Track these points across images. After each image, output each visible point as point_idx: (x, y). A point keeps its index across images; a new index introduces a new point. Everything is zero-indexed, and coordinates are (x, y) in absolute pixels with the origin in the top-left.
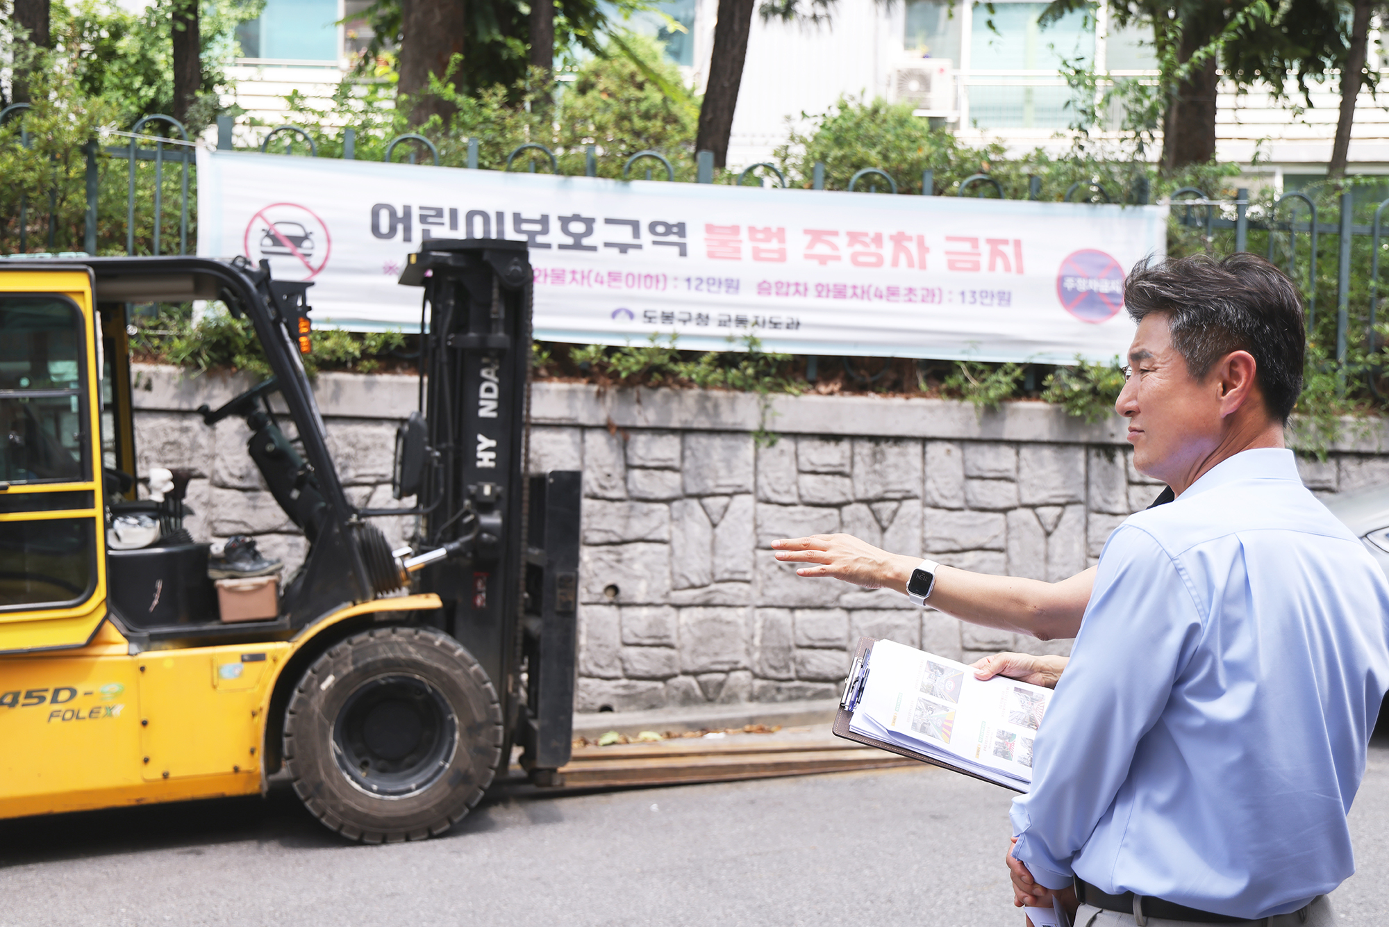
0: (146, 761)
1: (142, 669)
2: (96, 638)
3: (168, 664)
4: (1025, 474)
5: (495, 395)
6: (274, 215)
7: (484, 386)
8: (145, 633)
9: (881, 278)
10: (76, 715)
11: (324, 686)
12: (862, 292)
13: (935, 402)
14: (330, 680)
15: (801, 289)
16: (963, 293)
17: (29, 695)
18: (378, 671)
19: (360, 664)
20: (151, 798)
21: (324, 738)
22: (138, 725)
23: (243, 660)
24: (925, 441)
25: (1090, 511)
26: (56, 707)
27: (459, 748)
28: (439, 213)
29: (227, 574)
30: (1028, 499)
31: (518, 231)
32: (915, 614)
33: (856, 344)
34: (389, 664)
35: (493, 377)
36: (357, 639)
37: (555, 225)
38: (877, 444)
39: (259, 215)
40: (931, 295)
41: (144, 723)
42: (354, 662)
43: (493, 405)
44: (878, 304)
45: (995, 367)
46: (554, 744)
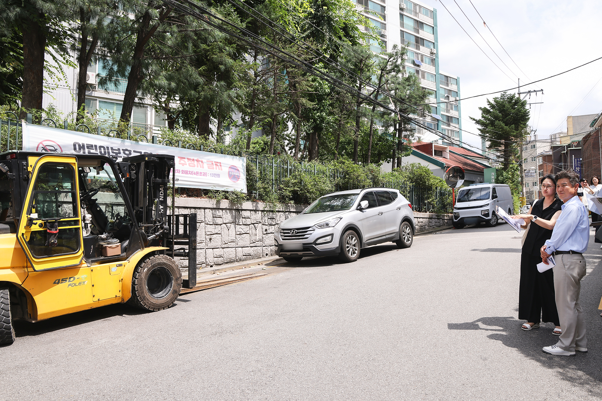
0: (94, 296)
1: (92, 270)
2: (81, 263)
3: (99, 268)
4: (224, 216)
5: (163, 195)
6: (46, 143)
7: (161, 192)
8: (90, 260)
9: (195, 169)
10: (75, 285)
11: (145, 271)
12: (191, 173)
13: (206, 199)
14: (146, 269)
15: (179, 171)
16: (211, 174)
17: (63, 280)
18: (156, 266)
19: (152, 265)
20: (95, 306)
21: (145, 285)
22: (91, 286)
23: (117, 266)
24: (205, 208)
25: (236, 224)
26: (70, 283)
27: (174, 284)
28: (92, 146)
29: (106, 243)
30: (225, 222)
31: (113, 152)
32: (204, 249)
33: (190, 185)
34: (159, 264)
35: (162, 190)
36: (151, 258)
37: (122, 151)
38: (195, 209)
39: (41, 143)
40: (205, 174)
41: (93, 286)
42: (151, 264)
43: (163, 197)
44: (194, 176)
45: (217, 191)
46: (193, 281)
